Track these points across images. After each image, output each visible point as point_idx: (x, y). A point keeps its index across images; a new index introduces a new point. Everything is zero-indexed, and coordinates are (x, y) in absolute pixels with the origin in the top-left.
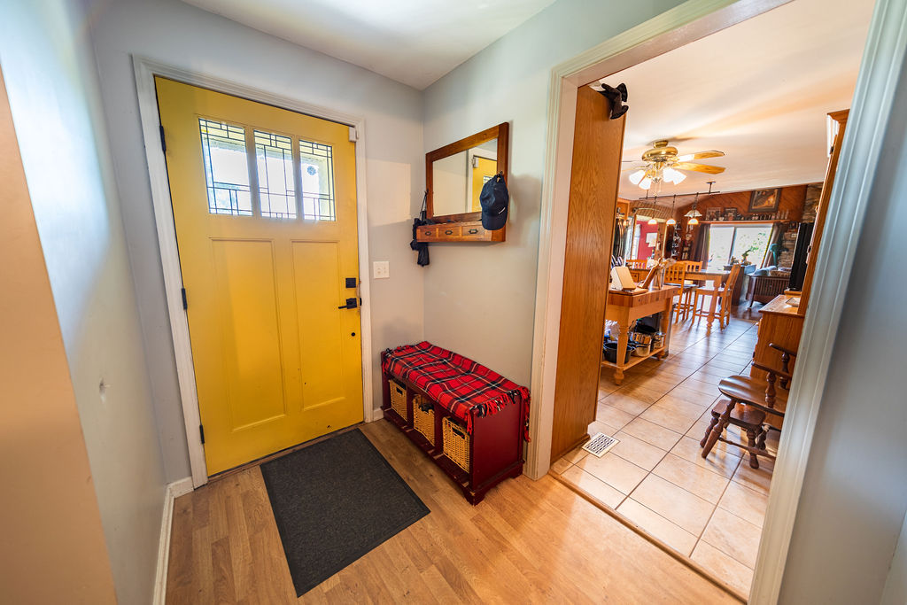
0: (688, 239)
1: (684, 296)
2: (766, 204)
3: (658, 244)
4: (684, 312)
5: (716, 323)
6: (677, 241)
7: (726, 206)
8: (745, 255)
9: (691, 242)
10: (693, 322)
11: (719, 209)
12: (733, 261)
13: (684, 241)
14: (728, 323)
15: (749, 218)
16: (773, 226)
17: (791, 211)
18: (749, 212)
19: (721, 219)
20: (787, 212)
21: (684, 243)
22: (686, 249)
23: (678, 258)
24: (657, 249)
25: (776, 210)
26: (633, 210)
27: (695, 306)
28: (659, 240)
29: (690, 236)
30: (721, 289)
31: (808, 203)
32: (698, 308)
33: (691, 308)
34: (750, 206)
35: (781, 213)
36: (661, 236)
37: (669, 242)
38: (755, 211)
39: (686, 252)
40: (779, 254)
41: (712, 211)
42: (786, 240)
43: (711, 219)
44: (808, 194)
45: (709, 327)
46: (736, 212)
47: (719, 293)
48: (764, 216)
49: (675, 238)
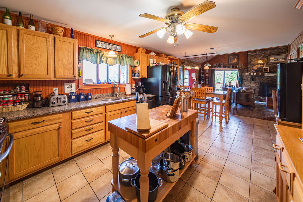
0: (207, 76)
1: (207, 104)
2: (234, 61)
3: (196, 78)
4: (207, 114)
5: (224, 120)
6: (203, 77)
7: (220, 62)
8: (230, 82)
9: (208, 77)
10: (213, 119)
11: (217, 64)
12: (226, 85)
13: (206, 77)
14: (229, 119)
15: (229, 67)
16: (238, 71)
17: (243, 64)
18: (228, 65)
19: (219, 68)
20: (242, 65)
21: (206, 78)
22: (207, 80)
23: (204, 85)
24: (195, 80)
25: (238, 64)
26: (183, 63)
27: (212, 109)
28: (196, 76)
29: (208, 74)
30: (224, 102)
31: (249, 61)
32: (214, 110)
33: (211, 110)
34: (228, 63)
35: (240, 65)
36: (196, 75)
37: (200, 77)
38: (231, 64)
39: (207, 81)
40: (242, 82)
41: (215, 64)
42: (244, 76)
43: (215, 67)
44: (248, 58)
45: (221, 123)
46: (224, 65)
47: (223, 104)
48: (234, 67)
49: (202, 75)
